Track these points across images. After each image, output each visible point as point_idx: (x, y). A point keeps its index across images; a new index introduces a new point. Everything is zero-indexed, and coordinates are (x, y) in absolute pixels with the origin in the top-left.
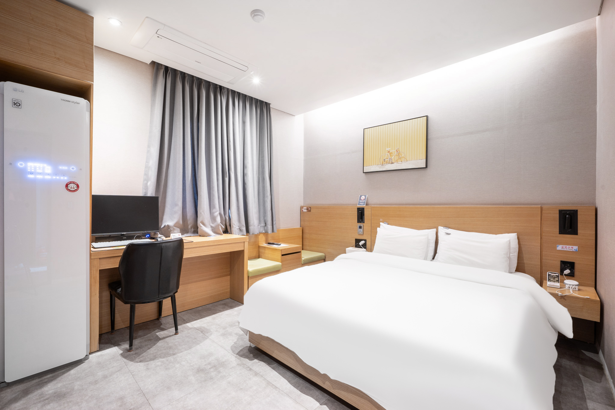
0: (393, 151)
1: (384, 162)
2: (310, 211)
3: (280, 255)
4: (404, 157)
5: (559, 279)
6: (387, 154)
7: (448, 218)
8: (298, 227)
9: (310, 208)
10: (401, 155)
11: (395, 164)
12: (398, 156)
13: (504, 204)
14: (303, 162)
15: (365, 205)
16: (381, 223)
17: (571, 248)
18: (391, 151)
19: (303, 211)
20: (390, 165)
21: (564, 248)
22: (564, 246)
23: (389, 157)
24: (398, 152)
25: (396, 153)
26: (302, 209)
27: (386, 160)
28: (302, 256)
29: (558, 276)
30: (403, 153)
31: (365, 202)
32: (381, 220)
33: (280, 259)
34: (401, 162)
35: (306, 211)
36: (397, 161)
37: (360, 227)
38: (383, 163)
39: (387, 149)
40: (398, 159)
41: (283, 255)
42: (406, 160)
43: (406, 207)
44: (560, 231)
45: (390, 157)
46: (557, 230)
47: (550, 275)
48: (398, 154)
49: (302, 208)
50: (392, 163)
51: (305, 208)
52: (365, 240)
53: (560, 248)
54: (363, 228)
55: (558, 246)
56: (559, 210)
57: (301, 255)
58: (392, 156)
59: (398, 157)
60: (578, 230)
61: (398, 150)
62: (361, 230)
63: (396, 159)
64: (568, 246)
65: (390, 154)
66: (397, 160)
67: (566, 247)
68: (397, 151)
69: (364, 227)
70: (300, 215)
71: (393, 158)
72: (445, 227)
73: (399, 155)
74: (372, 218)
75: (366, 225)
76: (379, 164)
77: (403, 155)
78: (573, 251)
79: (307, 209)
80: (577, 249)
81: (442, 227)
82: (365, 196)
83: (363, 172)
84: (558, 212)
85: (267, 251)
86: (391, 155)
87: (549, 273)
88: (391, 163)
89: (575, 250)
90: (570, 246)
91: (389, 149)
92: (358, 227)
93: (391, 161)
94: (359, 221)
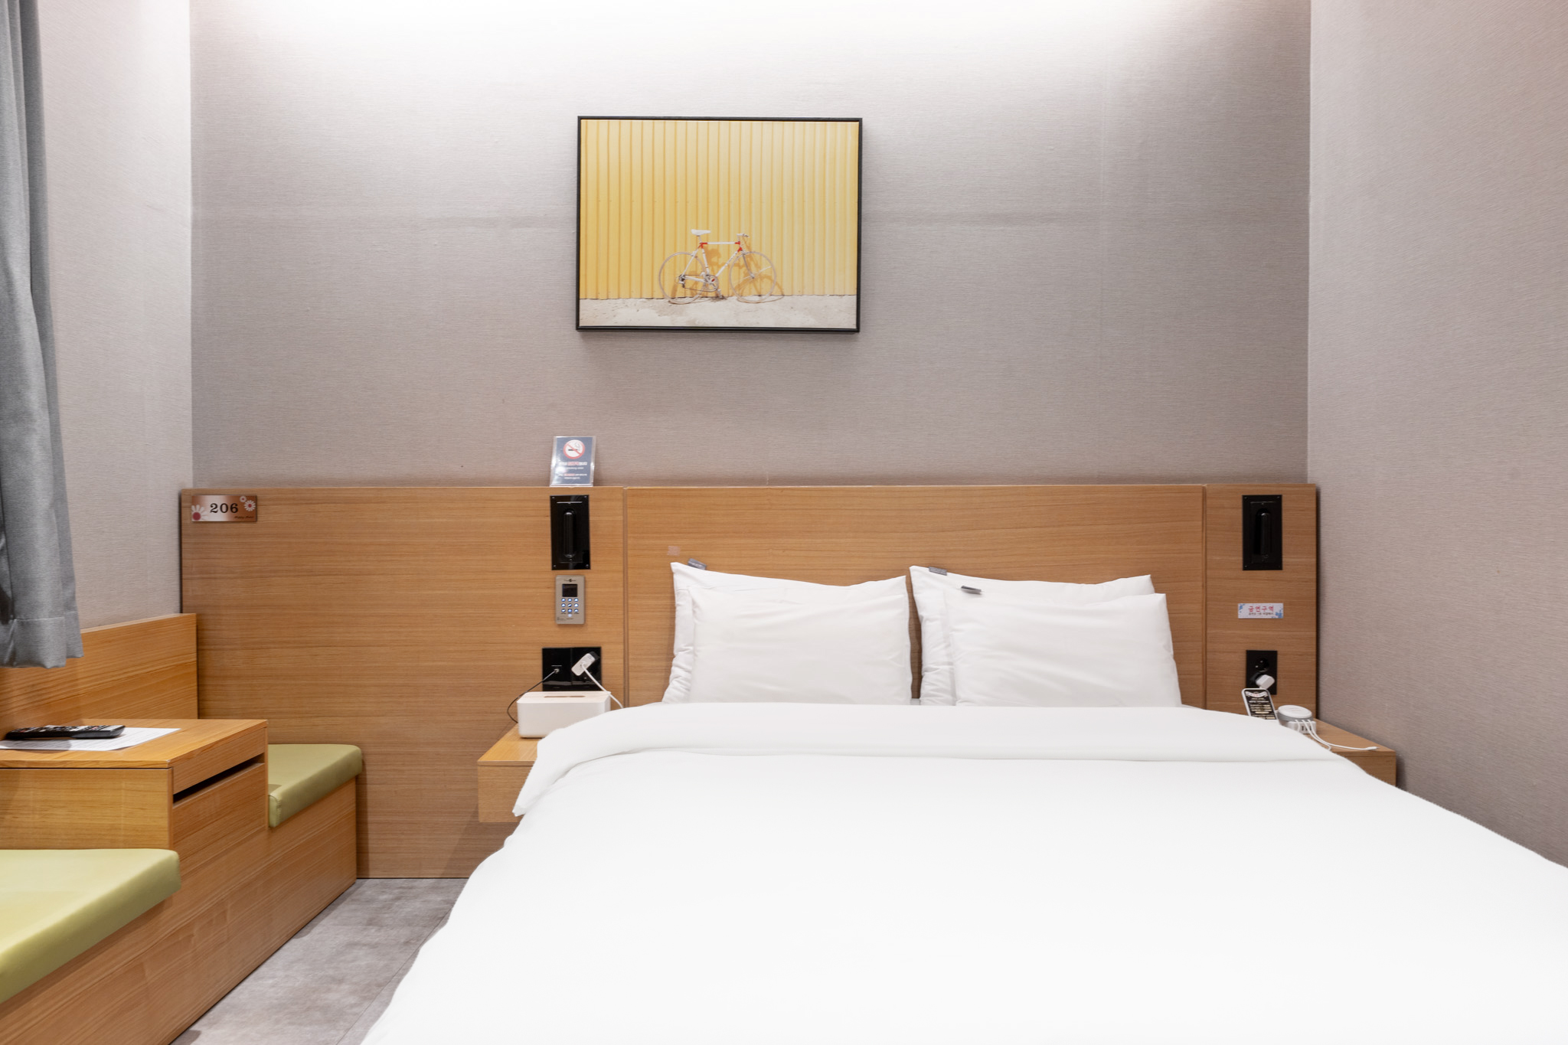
0: (724, 244)
1: (683, 289)
2: (252, 517)
3: (164, 799)
4: (769, 278)
5: (1271, 706)
6: (694, 253)
7: (943, 531)
8: (171, 613)
9: (254, 498)
10: (756, 265)
11: (732, 301)
12: (744, 268)
13: (1101, 479)
14: (188, 232)
15: (590, 485)
16: (676, 566)
17: (1268, 611)
18: (712, 244)
19: (197, 516)
20: (708, 304)
21: (1255, 611)
22: (1255, 605)
23: (704, 269)
24: (745, 250)
25: (734, 253)
26: (195, 509)
27: (690, 280)
28: (271, 780)
29: (1267, 698)
30: (764, 259)
31: (587, 469)
32: (673, 550)
33: (164, 823)
34: (757, 299)
35: (220, 517)
36: (739, 292)
37: (570, 591)
38: (675, 290)
39: (694, 232)
40: (745, 281)
41: (177, 797)
42: (776, 290)
43: (783, 490)
44: (1244, 564)
45: (708, 271)
46: (1239, 558)
47: (1251, 697)
48: (742, 262)
49: (186, 501)
50: (718, 297)
51: (219, 500)
52: (596, 651)
53: (1245, 611)
54: (585, 593)
55: (1241, 607)
56: (1244, 496)
57: (264, 773)
58: (719, 267)
59: (742, 275)
60: (1283, 556)
61: (742, 243)
62: (576, 602)
63: (735, 283)
64: (1262, 605)
65: (710, 254)
66: (739, 286)
67: (1259, 608)
68: (737, 247)
69: (589, 590)
70: (176, 543)
71: (720, 273)
72: (933, 569)
73: (747, 265)
74: (630, 541)
75: (598, 579)
76: (658, 293)
77: (765, 269)
78: (1272, 619)
79: (233, 507)
80: (1282, 612)
81: (926, 570)
82: (587, 442)
83: (574, 326)
84: (1240, 503)
85: (29, 793)
86: (714, 260)
87: (1247, 692)
88: (713, 295)
89: (1277, 614)
90: (1268, 605)
91: (701, 232)
92: (559, 591)
93: (711, 288)
94: (558, 564)
